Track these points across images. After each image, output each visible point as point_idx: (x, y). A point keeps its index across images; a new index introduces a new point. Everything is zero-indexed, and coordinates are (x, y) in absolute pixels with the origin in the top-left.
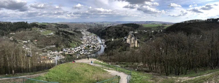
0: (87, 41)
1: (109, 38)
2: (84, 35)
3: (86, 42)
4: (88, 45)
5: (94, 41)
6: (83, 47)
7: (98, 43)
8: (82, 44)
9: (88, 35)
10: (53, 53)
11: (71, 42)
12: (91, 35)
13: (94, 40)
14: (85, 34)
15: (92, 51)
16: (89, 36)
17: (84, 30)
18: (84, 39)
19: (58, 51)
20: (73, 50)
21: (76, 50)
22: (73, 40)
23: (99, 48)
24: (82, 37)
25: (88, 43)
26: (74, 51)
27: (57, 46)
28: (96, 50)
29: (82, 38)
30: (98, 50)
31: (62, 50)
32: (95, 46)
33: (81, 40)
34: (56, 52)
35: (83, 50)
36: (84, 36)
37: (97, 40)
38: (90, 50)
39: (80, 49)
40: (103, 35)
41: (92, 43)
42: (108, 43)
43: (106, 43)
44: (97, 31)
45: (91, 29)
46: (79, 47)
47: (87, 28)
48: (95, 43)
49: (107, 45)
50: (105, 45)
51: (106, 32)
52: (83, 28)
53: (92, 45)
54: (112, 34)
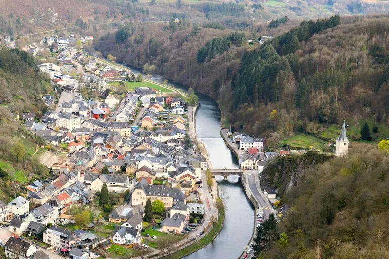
0: (90, 144)
1: (311, 126)
2: (68, 88)
3: (81, 154)
4: (97, 185)
5: (163, 146)
6: (53, 203)
7: (199, 174)
8: (47, 176)
9: (105, 86)
12: (130, 87)
13: (161, 138)
14: (73, 83)
15: (138, 241)
16: (111, 101)
17: (63, 44)
18: (60, 123)
23: (210, 214)
24: (45, 111)
25: (105, 171)
28: (181, 236)
29: (42, 113)
30: (196, 234)
32: (168, 202)
33: (38, 141)
36: (66, 97)
37: (188, 143)
38: (117, 234)
39: (29, 228)
40: (252, 101)
41: (140, 166)
42: (292, 178)
43: (276, 174)
44: (196, 57)
45: (132, 39)
46: (14, 201)
47: (91, 27)
48: (165, 166)
49: (283, 192)
50: (265, 192)
51: (281, 72)
52: (53, 20)
53: (142, 191)
54: (335, 90)
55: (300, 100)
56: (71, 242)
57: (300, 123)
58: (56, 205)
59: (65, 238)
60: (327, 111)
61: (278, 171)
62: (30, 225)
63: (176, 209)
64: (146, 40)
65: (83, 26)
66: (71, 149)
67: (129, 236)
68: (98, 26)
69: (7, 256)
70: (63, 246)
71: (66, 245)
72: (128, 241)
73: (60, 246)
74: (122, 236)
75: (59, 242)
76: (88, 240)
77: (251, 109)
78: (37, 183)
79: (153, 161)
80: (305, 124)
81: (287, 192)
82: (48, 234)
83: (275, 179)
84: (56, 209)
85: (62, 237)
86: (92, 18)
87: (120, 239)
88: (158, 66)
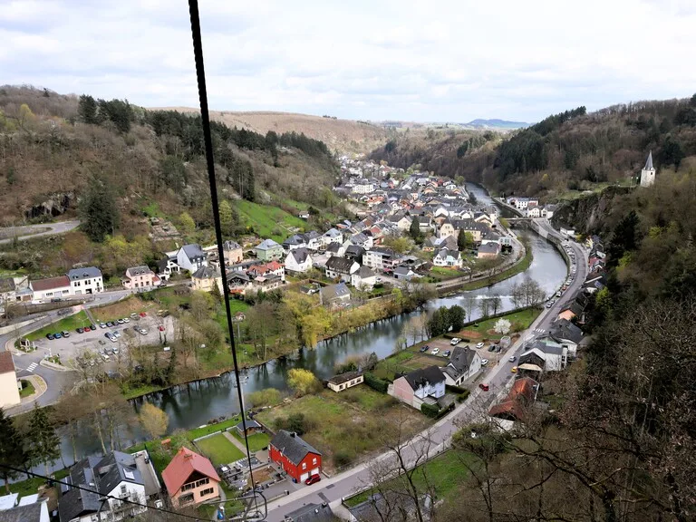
3: (381, 206)
10: (39, 297)
11: (249, 196)
15: (459, 263)
19: (113, 276)
20: (268, 255)
21: (301, 257)
22: (267, 185)
26: (291, 262)
27: (100, 221)
28: (498, 261)
29: (338, 184)
31: (155, 265)
32: (476, 235)
34: (85, 288)
35: (374, 260)
38: (438, 256)
39: (347, 252)
40: (521, 171)
41: (437, 213)
42: (593, 212)
43: (570, 215)
44: (456, 154)
45: (399, 148)
46: (327, 233)
47: (363, 147)
48: (460, 214)
49: (584, 227)
50: (563, 230)
51: (547, 145)
52: (333, 141)
53: (450, 225)
54: (602, 153)
55: (569, 163)
56: (394, 262)
57: (572, 181)
58: (370, 235)
59: (388, 258)
60: (597, 171)
61: (572, 211)
62: (348, 249)
63: (488, 239)
64: (412, 147)
65: (356, 145)
66: (370, 205)
67: (450, 258)
68: (368, 146)
69: (328, 276)
70: (385, 267)
71: (389, 265)
72: (449, 263)
73: (382, 267)
74: (444, 257)
75: (381, 263)
76: (411, 261)
77: (520, 178)
78: (346, 221)
79: (449, 209)
80: (577, 183)
81: (588, 226)
82: (368, 256)
83: (569, 219)
84: (371, 238)
85: (384, 257)
86: (363, 140)
87: (441, 261)
88: (423, 165)
